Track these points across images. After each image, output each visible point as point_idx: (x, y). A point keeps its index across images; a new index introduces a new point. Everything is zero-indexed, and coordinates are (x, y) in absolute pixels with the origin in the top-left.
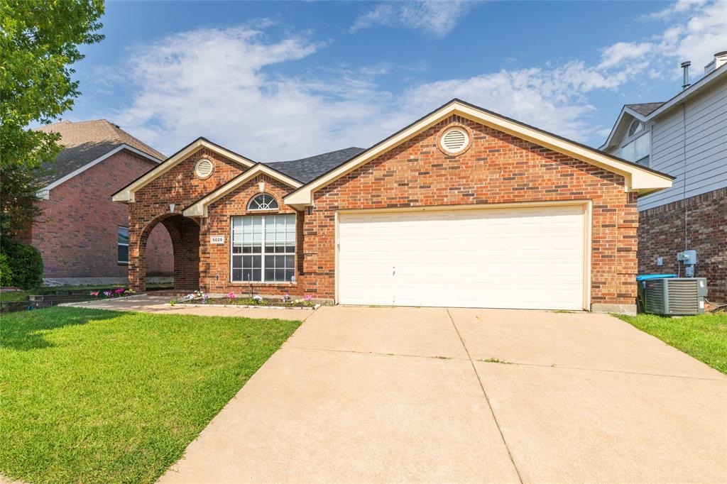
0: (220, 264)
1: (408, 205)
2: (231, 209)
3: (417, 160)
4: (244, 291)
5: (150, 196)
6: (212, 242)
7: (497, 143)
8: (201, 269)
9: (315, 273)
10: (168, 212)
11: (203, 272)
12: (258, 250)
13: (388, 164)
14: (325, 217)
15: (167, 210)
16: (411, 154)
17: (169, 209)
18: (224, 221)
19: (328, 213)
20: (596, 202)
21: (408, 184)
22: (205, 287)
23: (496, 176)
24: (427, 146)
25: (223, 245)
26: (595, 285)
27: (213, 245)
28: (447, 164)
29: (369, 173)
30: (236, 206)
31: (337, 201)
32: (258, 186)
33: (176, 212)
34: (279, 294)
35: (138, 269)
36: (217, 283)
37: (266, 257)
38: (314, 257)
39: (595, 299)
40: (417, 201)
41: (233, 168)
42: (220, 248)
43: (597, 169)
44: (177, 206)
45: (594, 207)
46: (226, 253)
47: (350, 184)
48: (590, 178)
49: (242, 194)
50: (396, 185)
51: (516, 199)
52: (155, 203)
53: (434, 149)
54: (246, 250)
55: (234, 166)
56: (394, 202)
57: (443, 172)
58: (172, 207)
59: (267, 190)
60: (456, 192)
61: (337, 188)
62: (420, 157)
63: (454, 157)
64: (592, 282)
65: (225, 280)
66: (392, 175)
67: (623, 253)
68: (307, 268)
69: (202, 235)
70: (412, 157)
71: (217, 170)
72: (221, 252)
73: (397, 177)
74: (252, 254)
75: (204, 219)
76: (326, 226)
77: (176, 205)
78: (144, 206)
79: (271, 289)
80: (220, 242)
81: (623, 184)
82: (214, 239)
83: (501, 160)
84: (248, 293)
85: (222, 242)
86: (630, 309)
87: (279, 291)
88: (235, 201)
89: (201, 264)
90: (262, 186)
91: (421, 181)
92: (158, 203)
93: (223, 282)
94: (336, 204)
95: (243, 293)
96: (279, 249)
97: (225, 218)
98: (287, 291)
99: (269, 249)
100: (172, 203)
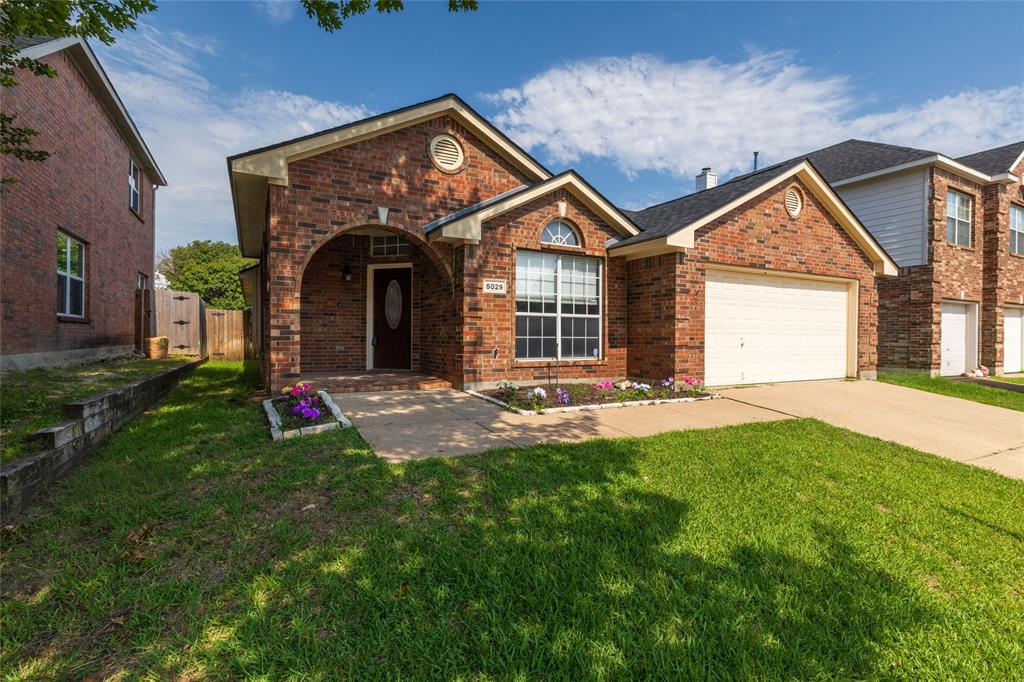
0: (499, 329)
1: (762, 267)
2: (517, 237)
3: (770, 216)
4: (537, 374)
5: (328, 181)
6: (485, 290)
7: (819, 214)
8: (467, 338)
9: (687, 346)
10: (373, 222)
11: (470, 344)
12: (551, 308)
13: (751, 214)
14: (697, 269)
15: (370, 217)
16: (766, 207)
17: (376, 215)
18: (506, 255)
19: (699, 265)
20: (862, 283)
21: (763, 242)
22: (475, 372)
23: (817, 247)
24: (777, 202)
25: (503, 296)
26: (860, 355)
27: (488, 295)
28: (790, 226)
29: (737, 221)
30: (525, 234)
31: (707, 250)
32: (557, 206)
33: (391, 224)
34: (585, 377)
35: (297, 338)
36: (494, 363)
37: (562, 318)
38: (686, 325)
39: (861, 367)
40: (770, 263)
41: (498, 167)
42: (499, 301)
43: (863, 253)
44: (393, 214)
45: (860, 286)
46: (508, 311)
47: (719, 231)
48: (859, 260)
49: (535, 215)
50: (755, 241)
51: (828, 273)
52: (339, 198)
53: (782, 206)
54: (536, 307)
55: (500, 164)
56: (755, 261)
57: (787, 235)
58: (383, 213)
59: (570, 216)
60: (795, 258)
61: (708, 233)
62: (773, 213)
63: (794, 220)
64: (858, 352)
65: (506, 357)
66: (752, 228)
67: (872, 328)
68: (679, 339)
69: (470, 275)
70: (767, 211)
71: (471, 164)
72: (502, 308)
73: (755, 231)
74: (543, 314)
75: (472, 247)
76: (697, 283)
77: (390, 210)
78: (314, 199)
79: (575, 369)
80: (499, 292)
81: (872, 269)
82: (490, 286)
83: (819, 232)
84: (543, 378)
85: (503, 291)
86: (874, 373)
87: (584, 372)
88: (523, 223)
89: (466, 328)
90: (563, 208)
91: (774, 240)
92: (347, 199)
93: (505, 362)
94: (707, 254)
95: (535, 378)
96: (580, 309)
97: (508, 251)
98: (595, 372)
99: (566, 308)
100: (384, 205)
